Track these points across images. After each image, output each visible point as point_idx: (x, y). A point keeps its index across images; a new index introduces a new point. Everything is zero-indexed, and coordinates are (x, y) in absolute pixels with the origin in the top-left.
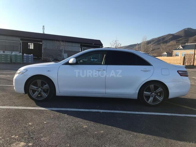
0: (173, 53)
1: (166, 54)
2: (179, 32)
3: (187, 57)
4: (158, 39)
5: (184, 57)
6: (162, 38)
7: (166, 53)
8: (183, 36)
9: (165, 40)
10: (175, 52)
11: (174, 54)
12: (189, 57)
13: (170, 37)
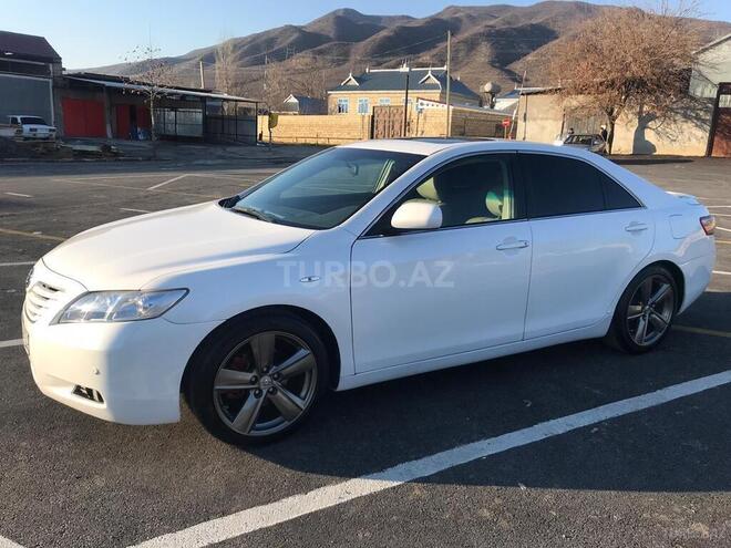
0: (330, 101)
1: (296, 101)
2: (319, 21)
3: (381, 117)
4: (251, 42)
5: (373, 117)
6: (266, 41)
7: (293, 100)
8: (331, 35)
9: (276, 48)
10: (336, 97)
11: (332, 106)
12: (387, 119)
13: (292, 38)
